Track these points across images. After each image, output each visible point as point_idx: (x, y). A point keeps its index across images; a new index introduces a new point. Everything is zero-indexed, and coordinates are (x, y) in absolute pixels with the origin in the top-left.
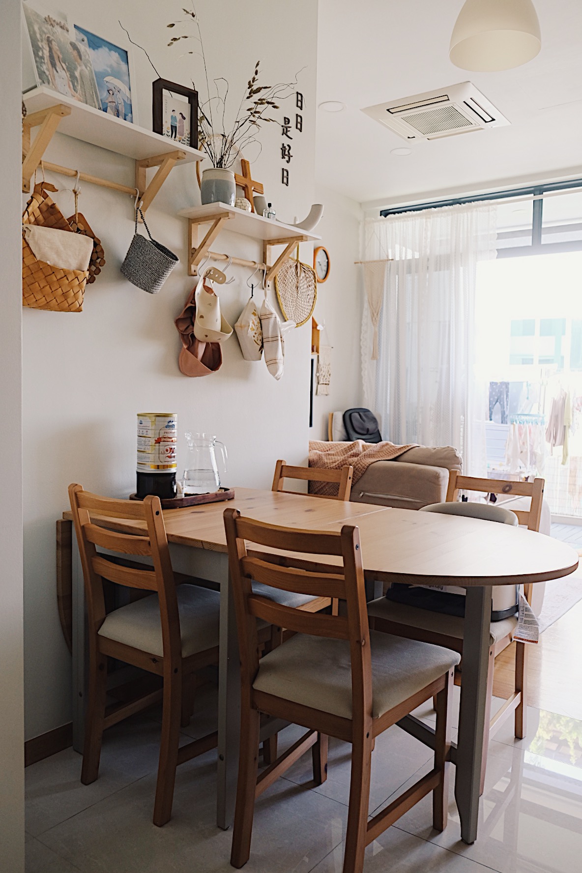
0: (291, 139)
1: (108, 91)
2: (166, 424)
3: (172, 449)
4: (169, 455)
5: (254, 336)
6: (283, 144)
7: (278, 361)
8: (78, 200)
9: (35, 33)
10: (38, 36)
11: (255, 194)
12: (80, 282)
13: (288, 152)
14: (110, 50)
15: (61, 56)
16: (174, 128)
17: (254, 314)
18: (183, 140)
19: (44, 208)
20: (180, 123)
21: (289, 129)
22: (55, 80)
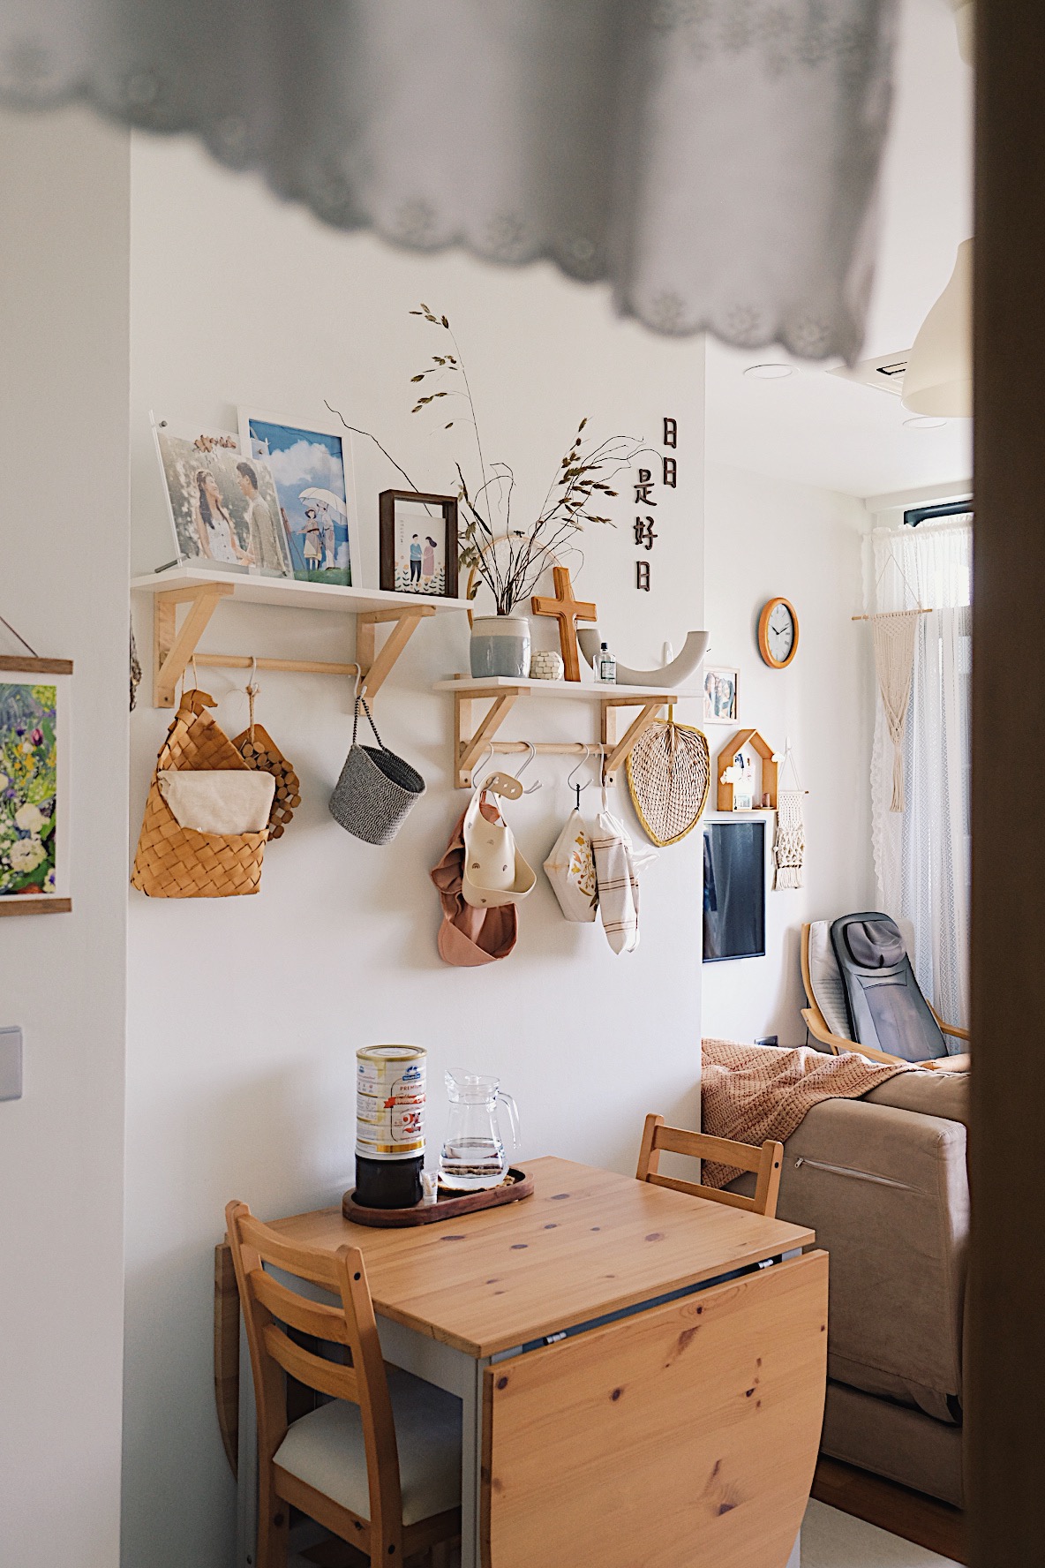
0: (655, 504)
1: (307, 513)
2: (404, 1073)
3: (414, 1115)
4: (410, 1127)
5: (580, 883)
6: (638, 519)
7: (623, 926)
8: (255, 706)
9: (177, 476)
10: (183, 479)
11: (582, 625)
12: (253, 849)
13: (649, 529)
14: (311, 443)
15: (220, 498)
16: (415, 566)
17: (580, 841)
18: (432, 582)
19: (196, 731)
20: (426, 554)
21: (648, 489)
22: (208, 543)
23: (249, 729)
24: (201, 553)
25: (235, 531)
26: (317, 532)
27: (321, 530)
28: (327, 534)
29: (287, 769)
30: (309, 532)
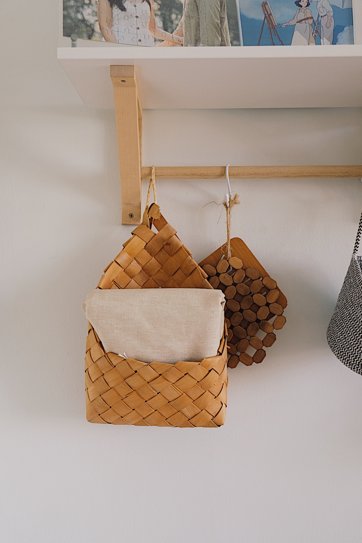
22: (110, 23)
23: (227, 244)
24: (97, 36)
25: (159, 13)
26: (311, 21)
27: (315, 19)
28: (324, 21)
29: (269, 286)
30: (300, 21)
